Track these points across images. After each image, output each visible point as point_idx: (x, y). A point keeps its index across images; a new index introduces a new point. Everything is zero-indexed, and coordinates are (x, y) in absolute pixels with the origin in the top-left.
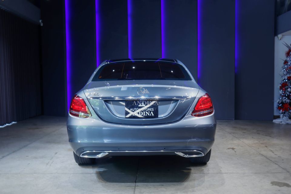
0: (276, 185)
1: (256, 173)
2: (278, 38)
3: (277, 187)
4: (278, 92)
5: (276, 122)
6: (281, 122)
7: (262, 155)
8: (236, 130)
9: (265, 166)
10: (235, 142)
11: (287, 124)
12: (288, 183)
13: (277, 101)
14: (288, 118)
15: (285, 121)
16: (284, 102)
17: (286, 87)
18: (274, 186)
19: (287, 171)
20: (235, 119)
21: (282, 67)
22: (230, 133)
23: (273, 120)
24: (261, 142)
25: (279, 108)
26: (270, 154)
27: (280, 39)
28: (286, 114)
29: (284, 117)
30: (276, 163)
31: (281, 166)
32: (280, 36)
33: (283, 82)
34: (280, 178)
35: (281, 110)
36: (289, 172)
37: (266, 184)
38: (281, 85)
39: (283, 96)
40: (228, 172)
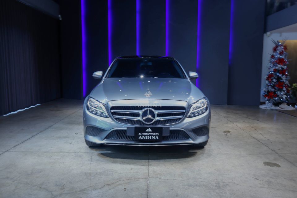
0: (267, 165)
1: (250, 154)
2: (267, 35)
3: (269, 167)
4: (264, 82)
5: (262, 108)
6: (266, 108)
7: (254, 138)
8: (229, 114)
9: (257, 148)
10: (230, 125)
11: (272, 110)
12: (277, 163)
13: (264, 90)
14: (272, 104)
15: (270, 107)
16: (270, 91)
17: (272, 78)
18: (267, 166)
19: (276, 153)
20: (228, 104)
21: (269, 61)
22: (225, 117)
23: (259, 106)
24: (252, 126)
25: (265, 96)
26: (260, 137)
27: (269, 36)
28: (271, 101)
29: (269, 103)
30: (266, 145)
31: (270, 148)
32: (268, 33)
33: (269, 73)
34: (271, 159)
35: (267, 98)
36: (277, 153)
37: (260, 164)
38: (267, 76)
39: (269, 86)
40: (226, 153)
